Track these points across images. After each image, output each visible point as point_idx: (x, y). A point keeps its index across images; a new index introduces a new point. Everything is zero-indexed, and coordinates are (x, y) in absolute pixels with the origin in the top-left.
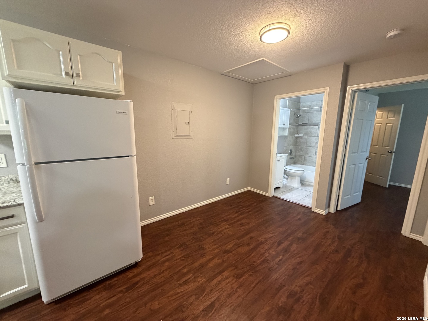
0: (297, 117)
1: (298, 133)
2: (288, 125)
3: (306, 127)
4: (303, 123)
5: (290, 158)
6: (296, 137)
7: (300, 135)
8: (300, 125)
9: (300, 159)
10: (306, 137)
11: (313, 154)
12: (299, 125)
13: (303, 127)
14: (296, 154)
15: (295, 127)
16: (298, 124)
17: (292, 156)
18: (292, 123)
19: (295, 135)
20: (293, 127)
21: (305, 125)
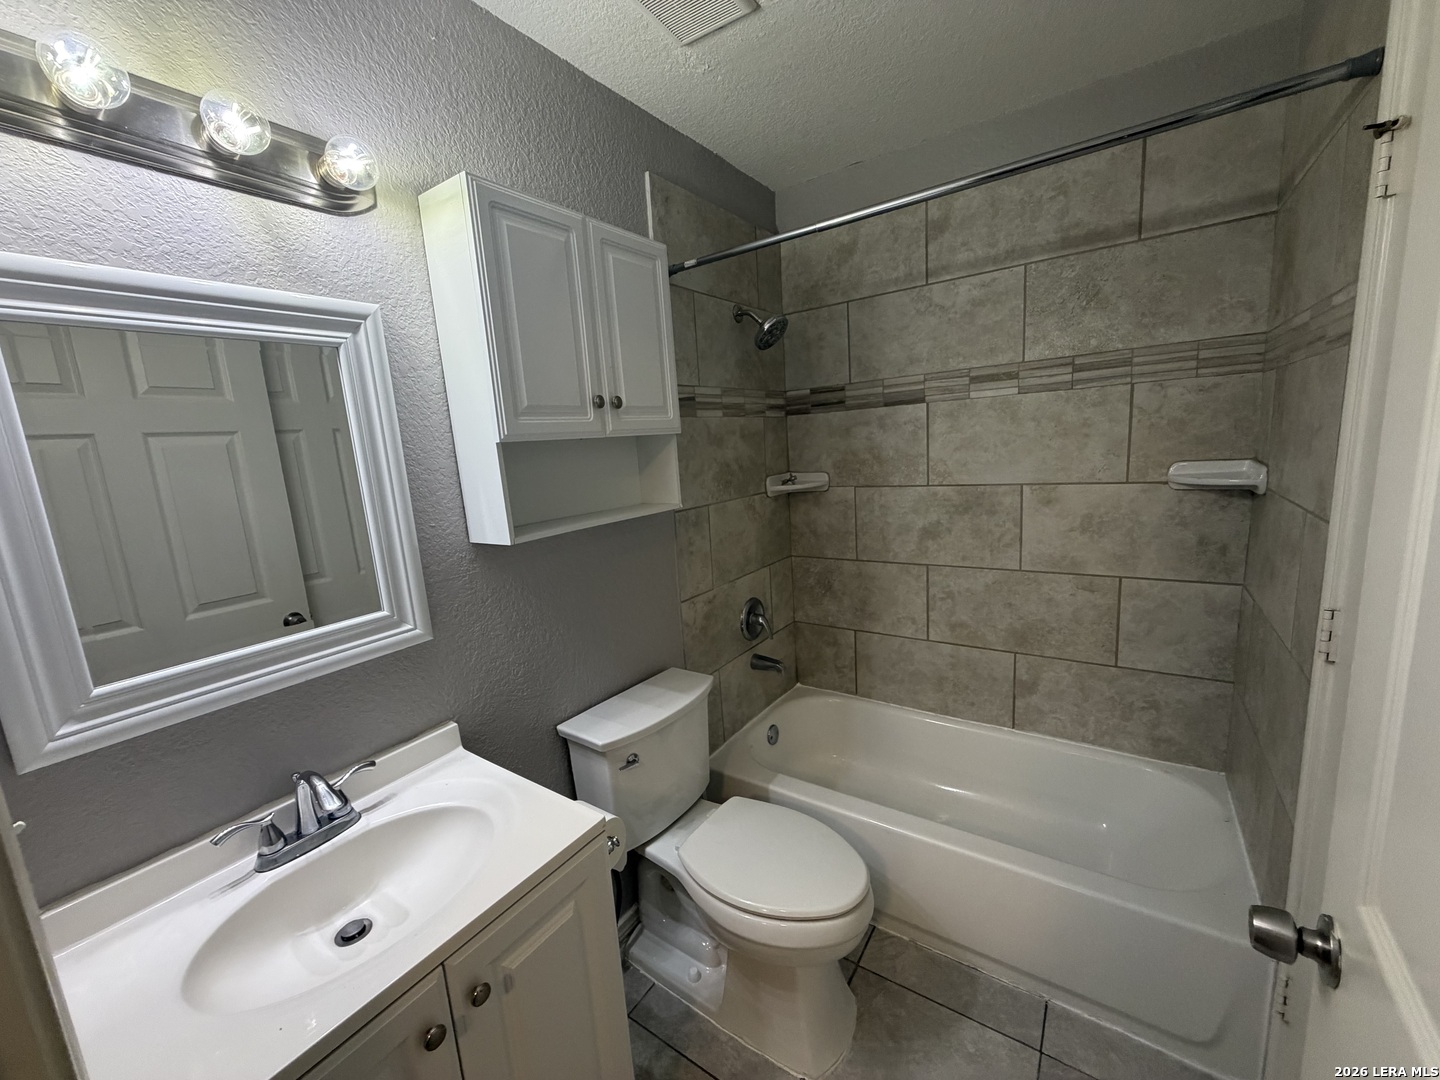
0: (766, 342)
1: (787, 469)
2: (663, 409)
3: (836, 417)
4: (814, 391)
5: (754, 667)
6: (777, 497)
7: (807, 481)
8: (796, 408)
9: (829, 652)
10: (850, 493)
11: (914, 621)
12: (790, 402)
13: (820, 417)
14: (800, 616)
15: (757, 423)
16: (781, 402)
17: (765, 648)
18: (725, 392)
19: (774, 487)
20: (742, 420)
21: (827, 399)
